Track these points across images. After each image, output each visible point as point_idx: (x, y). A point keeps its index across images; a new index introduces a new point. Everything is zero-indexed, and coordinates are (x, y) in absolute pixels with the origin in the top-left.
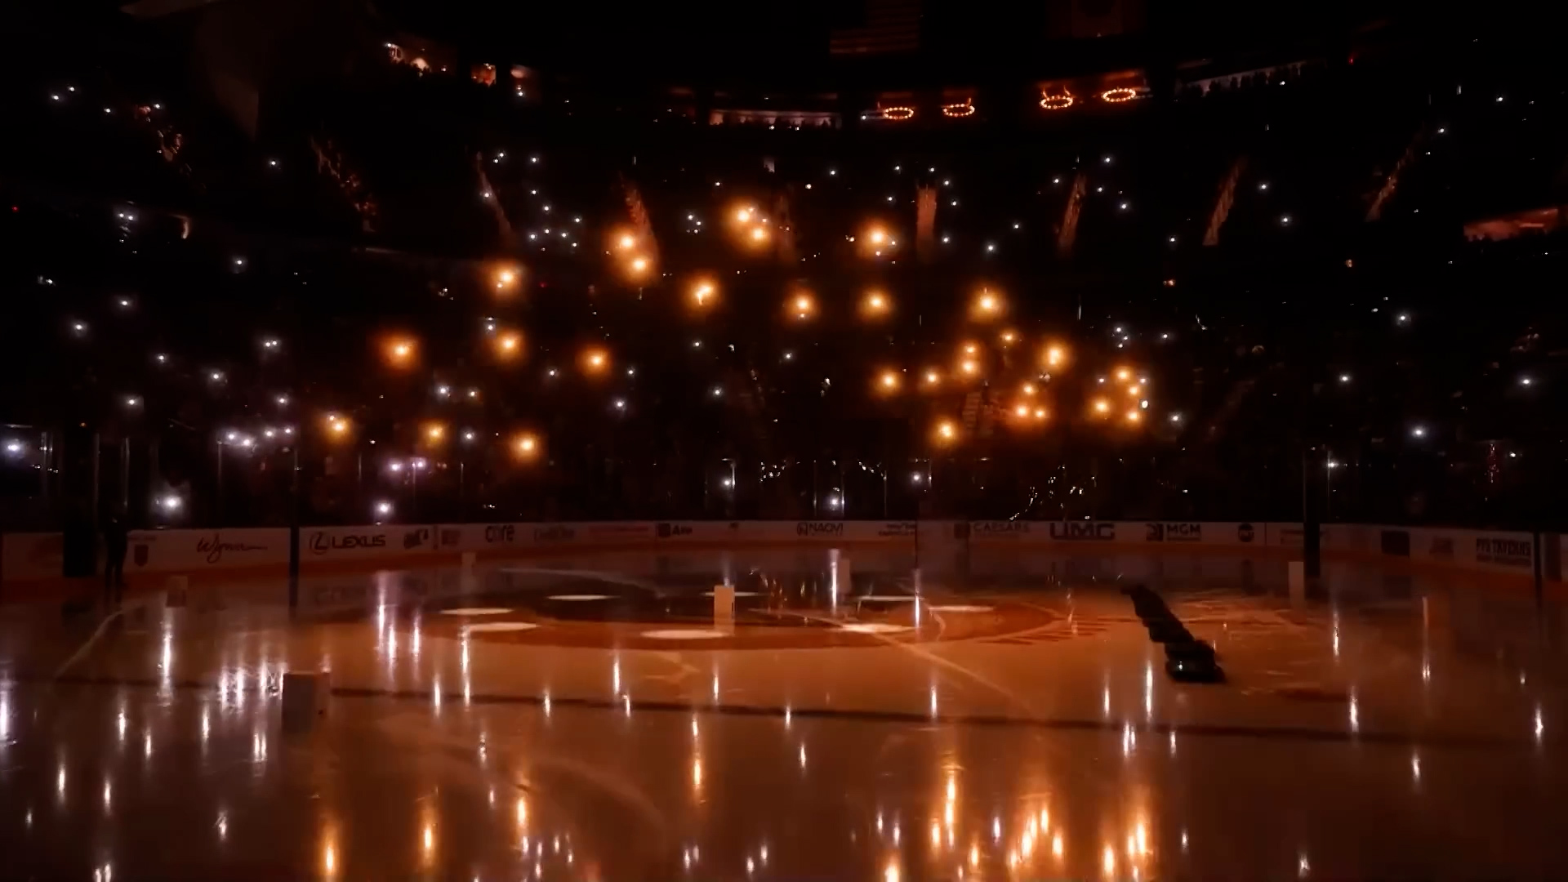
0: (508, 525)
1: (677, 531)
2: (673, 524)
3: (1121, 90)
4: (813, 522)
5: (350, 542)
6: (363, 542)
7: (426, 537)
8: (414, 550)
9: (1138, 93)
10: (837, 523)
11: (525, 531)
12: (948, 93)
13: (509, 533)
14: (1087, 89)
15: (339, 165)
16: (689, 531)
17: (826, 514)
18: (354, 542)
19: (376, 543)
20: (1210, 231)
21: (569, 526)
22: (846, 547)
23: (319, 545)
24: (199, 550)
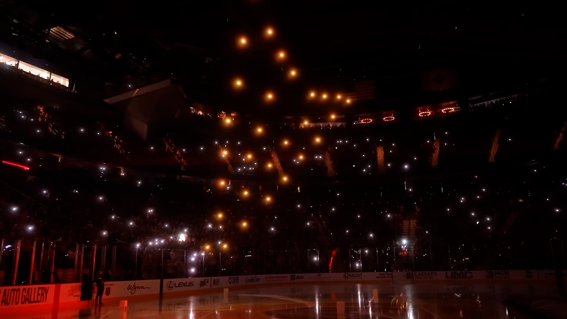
0: (236, 276)
1: (298, 277)
2: (296, 275)
3: (448, 109)
4: (350, 273)
5: (181, 285)
6: (185, 284)
7: (208, 282)
8: (204, 287)
9: (455, 109)
10: (359, 273)
11: (242, 279)
12: (385, 113)
13: (237, 280)
14: (436, 108)
15: (173, 148)
16: (302, 277)
17: (354, 270)
18: (183, 285)
19: (190, 285)
20: (491, 157)
21: (258, 276)
22: (363, 283)
23: (170, 286)
24: (128, 289)
